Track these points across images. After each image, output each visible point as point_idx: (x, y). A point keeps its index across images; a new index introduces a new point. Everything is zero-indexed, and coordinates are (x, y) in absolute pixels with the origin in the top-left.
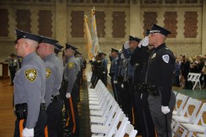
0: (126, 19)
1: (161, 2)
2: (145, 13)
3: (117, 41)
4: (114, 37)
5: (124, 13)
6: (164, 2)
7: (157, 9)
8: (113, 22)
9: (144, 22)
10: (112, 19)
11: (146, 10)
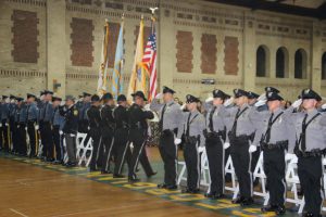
0: (40, 27)
1: (99, 4)
2: (74, 19)
3: (23, 69)
4: (15, 61)
5: (35, 14)
6: (104, 5)
7: (94, 15)
8: (13, 30)
9: (72, 36)
10: (11, 24)
11: (75, 14)
